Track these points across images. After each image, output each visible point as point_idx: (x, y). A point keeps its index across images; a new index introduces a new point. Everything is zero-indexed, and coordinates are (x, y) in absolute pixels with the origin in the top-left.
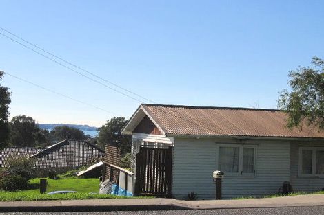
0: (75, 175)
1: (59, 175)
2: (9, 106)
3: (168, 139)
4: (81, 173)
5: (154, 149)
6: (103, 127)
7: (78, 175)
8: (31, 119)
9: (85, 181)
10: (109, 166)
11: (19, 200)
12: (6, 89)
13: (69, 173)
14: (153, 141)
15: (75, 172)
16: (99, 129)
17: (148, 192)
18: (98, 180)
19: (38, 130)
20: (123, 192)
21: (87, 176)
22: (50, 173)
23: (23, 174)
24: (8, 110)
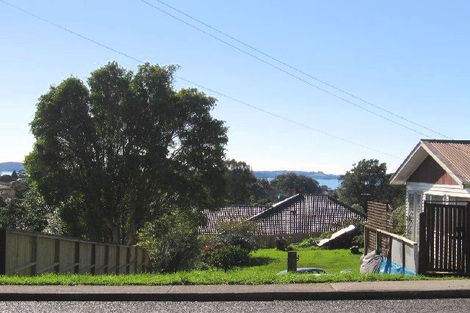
0: (315, 244)
1: (292, 245)
2: (225, 146)
3: (465, 191)
4: (323, 242)
5: (445, 206)
6: (348, 174)
7: (320, 244)
8: (244, 164)
9: (330, 254)
10: (374, 231)
11: (269, 283)
12: (222, 122)
13: (305, 242)
14: (442, 194)
15: (314, 240)
16: (342, 177)
17: (437, 269)
18: (349, 251)
19: (255, 180)
20: (398, 270)
21: (333, 245)
22: (278, 242)
23: (243, 244)
24: (225, 152)
